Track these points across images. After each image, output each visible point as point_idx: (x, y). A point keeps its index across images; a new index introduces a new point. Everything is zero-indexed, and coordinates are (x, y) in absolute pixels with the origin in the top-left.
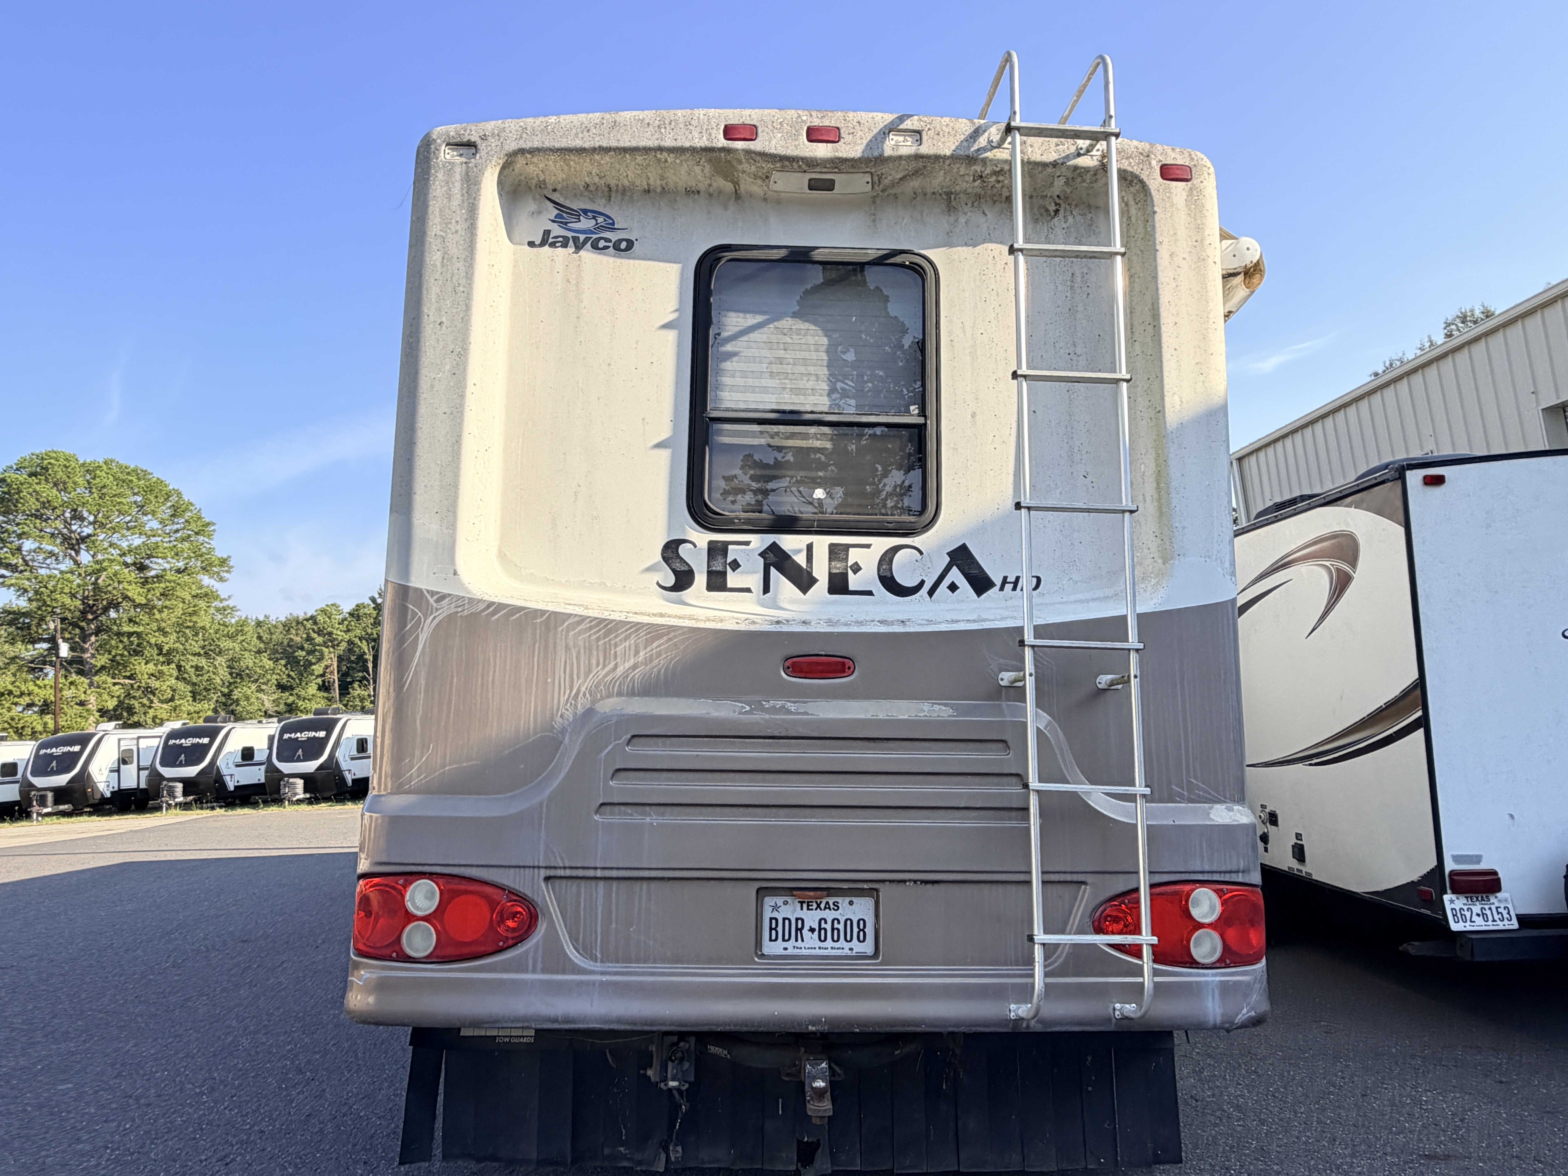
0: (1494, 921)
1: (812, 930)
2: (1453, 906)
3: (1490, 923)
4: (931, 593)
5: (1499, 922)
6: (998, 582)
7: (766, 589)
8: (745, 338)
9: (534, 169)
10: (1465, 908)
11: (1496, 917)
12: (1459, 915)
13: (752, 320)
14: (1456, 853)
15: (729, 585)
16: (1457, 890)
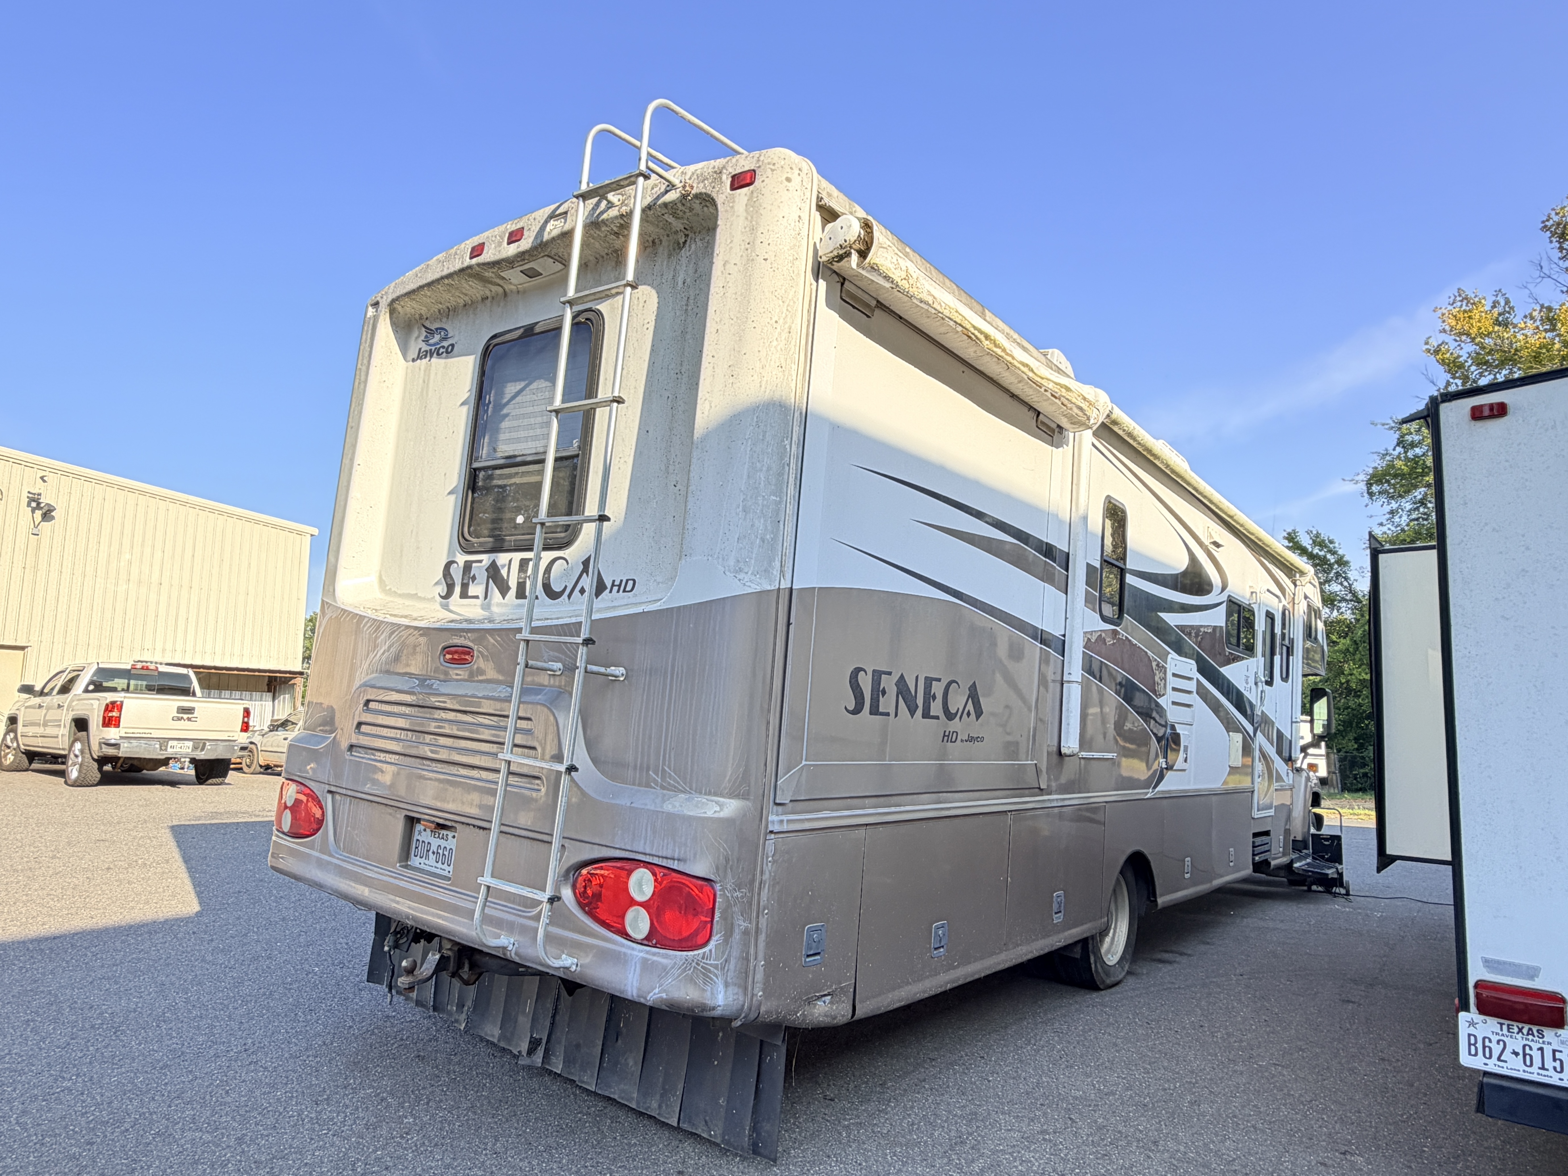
0: (1543, 1068)
1: (433, 853)
2: (1472, 1030)
3: (1535, 1069)
4: (569, 596)
5: (1551, 1072)
6: (609, 586)
7: (486, 597)
8: (513, 402)
9: (408, 308)
10: (1495, 1038)
11: (1549, 1063)
12: (1480, 1045)
13: (519, 386)
14: (1490, 956)
15: (470, 594)
16: (1487, 1008)
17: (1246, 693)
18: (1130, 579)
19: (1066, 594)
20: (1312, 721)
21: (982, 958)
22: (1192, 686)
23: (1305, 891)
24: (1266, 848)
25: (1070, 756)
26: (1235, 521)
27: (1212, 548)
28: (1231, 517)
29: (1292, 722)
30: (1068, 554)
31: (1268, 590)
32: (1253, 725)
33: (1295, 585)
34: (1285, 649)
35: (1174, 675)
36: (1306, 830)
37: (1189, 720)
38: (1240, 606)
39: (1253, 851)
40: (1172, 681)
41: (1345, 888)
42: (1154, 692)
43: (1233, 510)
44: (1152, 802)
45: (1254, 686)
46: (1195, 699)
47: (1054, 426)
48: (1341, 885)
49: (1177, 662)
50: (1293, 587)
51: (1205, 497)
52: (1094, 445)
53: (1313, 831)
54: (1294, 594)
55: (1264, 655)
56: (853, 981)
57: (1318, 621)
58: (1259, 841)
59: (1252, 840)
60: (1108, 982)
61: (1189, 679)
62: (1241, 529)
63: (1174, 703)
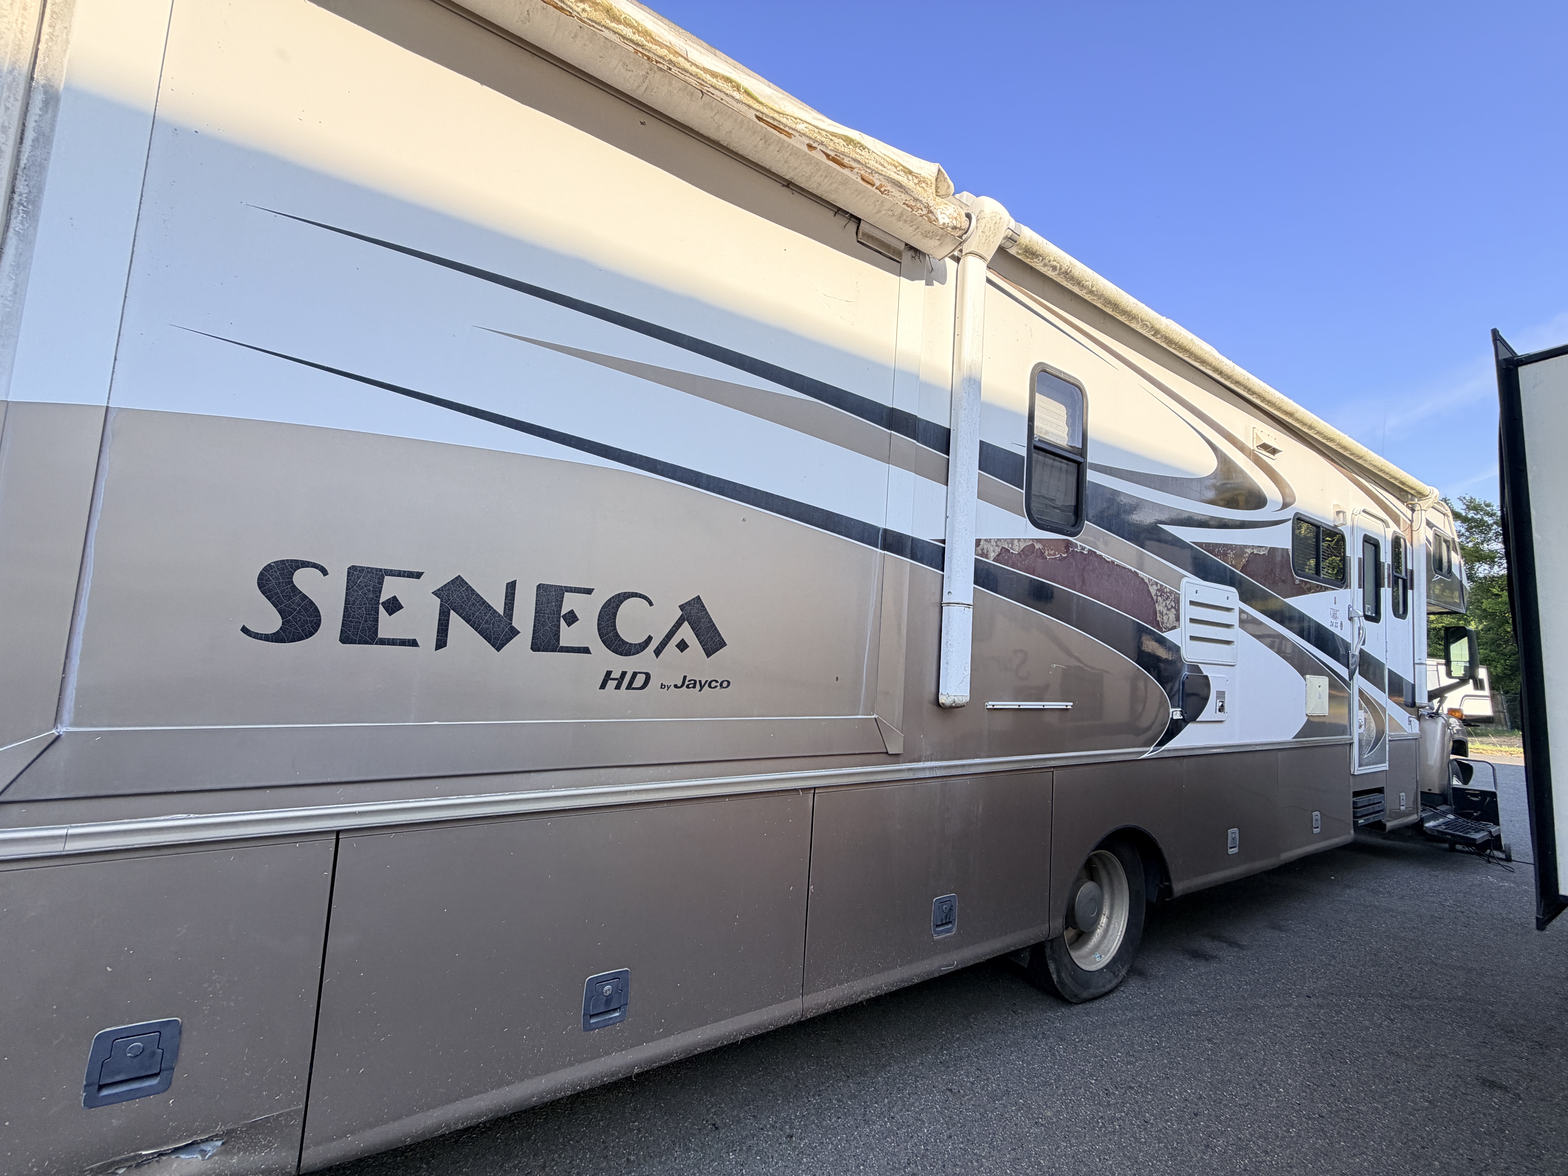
17: (1337, 631)
18: (1092, 476)
19: (947, 485)
20: (1448, 664)
21: (734, 1014)
22: (1233, 618)
23: (1445, 850)
24: (1377, 808)
25: (961, 707)
26: (1297, 420)
27: (1264, 455)
28: (1286, 413)
29: (1414, 664)
30: (949, 431)
31: (1364, 511)
32: (1348, 667)
33: (1413, 510)
34: (1400, 581)
35: (1192, 603)
36: (1446, 782)
37: (1229, 661)
38: (1318, 527)
39: (1354, 812)
40: (1187, 612)
41: (1504, 852)
42: (1157, 625)
43: (1290, 404)
44: (1148, 762)
45: (1347, 623)
46: (1237, 634)
47: (902, 247)
48: (1499, 847)
49: (1197, 588)
50: (1409, 513)
51: (1237, 383)
52: (989, 281)
53: (1456, 782)
54: (1412, 521)
55: (1362, 585)
56: (302, 1106)
57: (1453, 553)
58: (1363, 800)
59: (1352, 799)
60: (1085, 995)
61: (1228, 610)
62: (1311, 433)
63: (1192, 638)
